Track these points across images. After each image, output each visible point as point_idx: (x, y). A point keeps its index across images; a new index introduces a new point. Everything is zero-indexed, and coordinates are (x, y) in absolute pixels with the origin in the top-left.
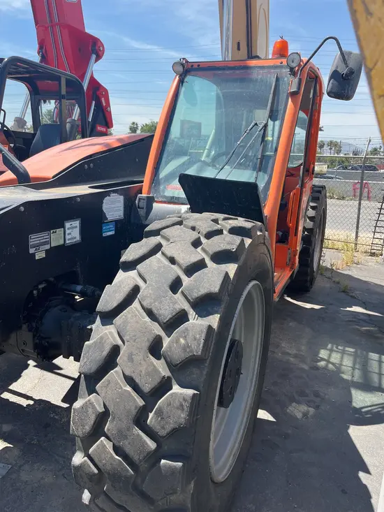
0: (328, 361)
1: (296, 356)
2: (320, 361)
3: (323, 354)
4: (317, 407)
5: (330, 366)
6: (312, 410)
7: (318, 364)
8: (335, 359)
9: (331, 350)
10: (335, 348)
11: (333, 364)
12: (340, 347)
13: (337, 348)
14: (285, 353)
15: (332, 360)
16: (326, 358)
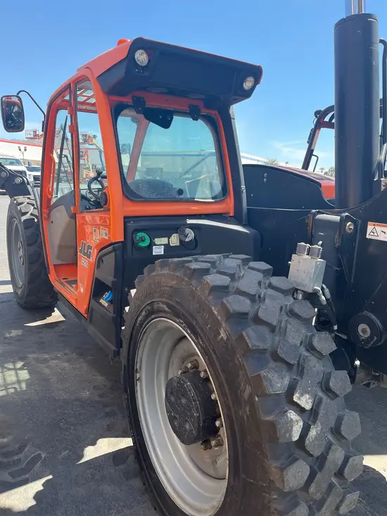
0: (15, 369)
1: (46, 361)
2: (24, 365)
3: (24, 375)
4: (5, 338)
5: (11, 366)
6: (8, 335)
7: (22, 363)
8: (10, 375)
9: (19, 382)
10: (16, 386)
11: (10, 369)
12: (13, 390)
13: (15, 388)
14: (57, 358)
15: (13, 372)
16: (19, 372)
